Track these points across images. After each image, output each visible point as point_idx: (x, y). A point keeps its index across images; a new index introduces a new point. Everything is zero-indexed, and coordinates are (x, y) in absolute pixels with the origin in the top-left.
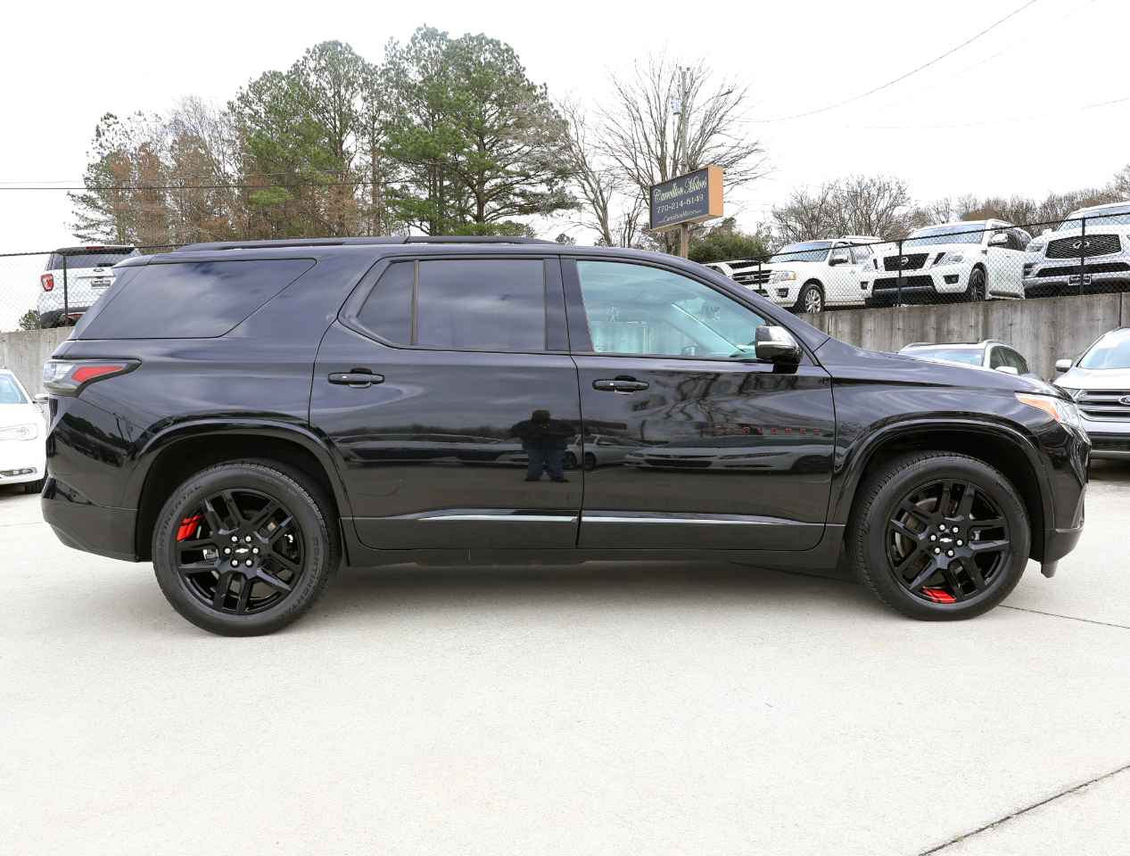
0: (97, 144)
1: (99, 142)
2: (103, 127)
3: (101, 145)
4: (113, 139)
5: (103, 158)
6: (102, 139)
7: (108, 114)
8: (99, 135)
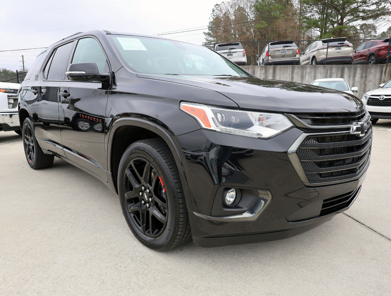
0: (212, 15)
1: (213, 14)
2: (215, 9)
3: (214, 15)
4: (217, 12)
5: (214, 19)
6: (214, 13)
7: (216, 4)
8: (213, 11)
